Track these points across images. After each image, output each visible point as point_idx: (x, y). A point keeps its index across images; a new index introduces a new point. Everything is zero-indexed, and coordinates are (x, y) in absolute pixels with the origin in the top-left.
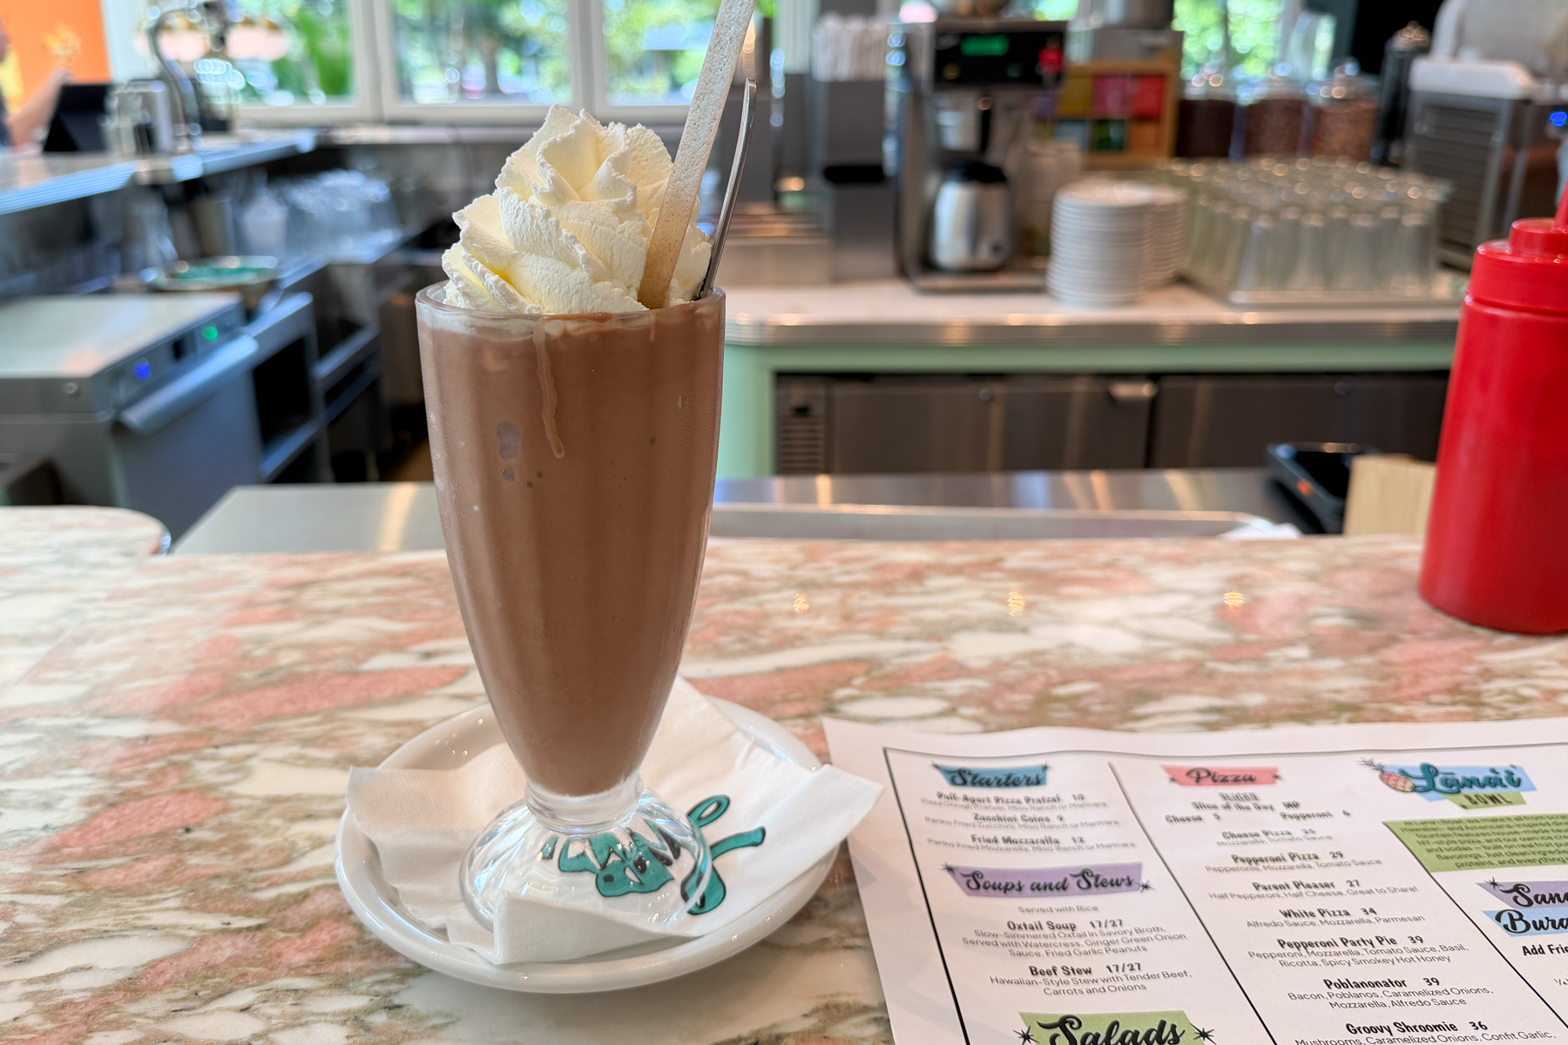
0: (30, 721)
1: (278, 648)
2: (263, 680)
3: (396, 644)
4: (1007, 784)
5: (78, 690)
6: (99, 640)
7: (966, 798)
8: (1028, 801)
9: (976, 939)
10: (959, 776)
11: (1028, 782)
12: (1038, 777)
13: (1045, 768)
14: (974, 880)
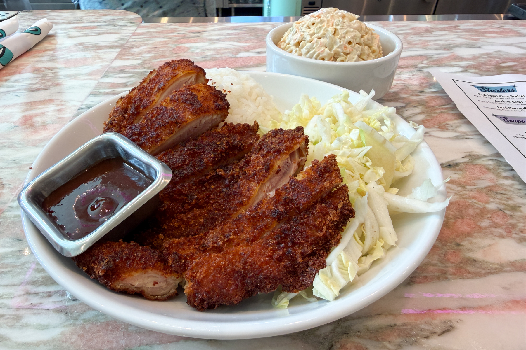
0: (127, 70)
1: (204, 50)
2: (204, 59)
3: (246, 50)
4: (501, 91)
5: (139, 62)
6: (138, 48)
7: (488, 95)
8: (512, 96)
9: (517, 136)
10: (482, 89)
11: (509, 91)
12: (512, 89)
13: (514, 86)
14: (505, 119)
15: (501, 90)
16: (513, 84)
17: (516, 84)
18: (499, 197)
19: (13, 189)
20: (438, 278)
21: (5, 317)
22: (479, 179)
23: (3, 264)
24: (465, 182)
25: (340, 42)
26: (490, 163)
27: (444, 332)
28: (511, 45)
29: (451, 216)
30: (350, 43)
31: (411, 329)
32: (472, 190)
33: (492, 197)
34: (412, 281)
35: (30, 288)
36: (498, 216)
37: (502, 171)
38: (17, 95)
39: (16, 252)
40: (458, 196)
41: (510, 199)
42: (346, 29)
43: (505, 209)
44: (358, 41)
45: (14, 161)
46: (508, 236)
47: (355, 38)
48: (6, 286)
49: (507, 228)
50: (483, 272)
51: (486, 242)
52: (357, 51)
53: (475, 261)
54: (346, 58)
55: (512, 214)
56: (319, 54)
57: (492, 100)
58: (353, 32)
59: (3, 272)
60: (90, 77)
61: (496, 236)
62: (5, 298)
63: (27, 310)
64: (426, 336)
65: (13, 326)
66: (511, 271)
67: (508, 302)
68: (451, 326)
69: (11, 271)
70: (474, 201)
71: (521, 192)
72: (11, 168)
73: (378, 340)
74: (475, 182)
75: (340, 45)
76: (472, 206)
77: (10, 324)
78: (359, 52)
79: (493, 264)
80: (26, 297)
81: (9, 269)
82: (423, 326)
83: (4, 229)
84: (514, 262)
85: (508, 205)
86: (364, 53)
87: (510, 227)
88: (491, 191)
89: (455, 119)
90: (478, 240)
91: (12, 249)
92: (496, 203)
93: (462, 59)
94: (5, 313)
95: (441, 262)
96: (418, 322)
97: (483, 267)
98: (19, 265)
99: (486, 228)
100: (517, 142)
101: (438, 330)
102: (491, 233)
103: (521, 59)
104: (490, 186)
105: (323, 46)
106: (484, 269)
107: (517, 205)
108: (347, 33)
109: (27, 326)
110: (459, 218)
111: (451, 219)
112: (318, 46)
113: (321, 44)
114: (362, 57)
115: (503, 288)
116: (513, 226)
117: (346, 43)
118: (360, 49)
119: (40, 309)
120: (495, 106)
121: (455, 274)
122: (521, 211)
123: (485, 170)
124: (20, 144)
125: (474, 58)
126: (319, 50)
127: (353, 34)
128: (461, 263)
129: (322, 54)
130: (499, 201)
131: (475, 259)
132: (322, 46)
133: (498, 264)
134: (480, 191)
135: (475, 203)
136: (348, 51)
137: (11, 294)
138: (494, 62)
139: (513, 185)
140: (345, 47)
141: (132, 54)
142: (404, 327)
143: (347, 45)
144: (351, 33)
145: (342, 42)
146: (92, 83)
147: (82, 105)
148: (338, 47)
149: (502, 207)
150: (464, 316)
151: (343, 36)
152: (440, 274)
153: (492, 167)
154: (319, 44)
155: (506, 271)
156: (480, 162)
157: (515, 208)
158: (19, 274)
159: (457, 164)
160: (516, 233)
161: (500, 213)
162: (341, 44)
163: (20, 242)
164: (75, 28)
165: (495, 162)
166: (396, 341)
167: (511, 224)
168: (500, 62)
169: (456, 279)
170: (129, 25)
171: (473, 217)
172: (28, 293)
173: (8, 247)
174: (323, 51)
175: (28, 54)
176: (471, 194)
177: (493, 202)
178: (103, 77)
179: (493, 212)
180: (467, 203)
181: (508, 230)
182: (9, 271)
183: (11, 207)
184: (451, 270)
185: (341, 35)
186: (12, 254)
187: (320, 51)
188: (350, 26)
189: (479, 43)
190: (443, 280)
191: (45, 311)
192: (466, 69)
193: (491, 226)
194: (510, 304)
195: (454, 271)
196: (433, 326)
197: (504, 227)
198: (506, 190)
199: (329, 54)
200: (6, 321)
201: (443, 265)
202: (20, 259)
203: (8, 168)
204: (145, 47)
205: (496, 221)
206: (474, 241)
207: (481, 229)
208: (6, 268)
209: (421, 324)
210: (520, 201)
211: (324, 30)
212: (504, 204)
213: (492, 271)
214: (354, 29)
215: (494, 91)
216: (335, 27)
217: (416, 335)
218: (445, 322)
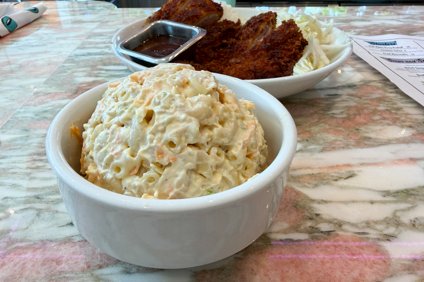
7: (377, 47)
8: (394, 48)
9: (399, 69)
10: (371, 43)
11: (392, 44)
12: (394, 43)
13: (395, 42)
14: (389, 60)
15: (386, 44)
16: (394, 40)
17: (396, 40)
18: (386, 103)
19: (20, 102)
20: (343, 148)
21: (17, 174)
22: (372, 93)
23: (14, 144)
24: (361, 95)
25: (152, 141)
26: (379, 84)
27: (348, 178)
28: (393, 20)
29: (351, 114)
30: (171, 144)
31: (325, 176)
32: (366, 99)
33: (381, 103)
34: (324, 150)
35: (36, 157)
36: (386, 113)
37: (388, 89)
38: (21, 49)
39: (24, 137)
40: (357, 103)
41: (394, 104)
42: (171, 114)
43: (391, 110)
44: (191, 140)
45: (21, 86)
46: (393, 125)
47: (186, 134)
48: (17, 156)
49: (393, 120)
50: (376, 144)
51: (378, 128)
52: (185, 161)
53: (370, 138)
54: (160, 175)
55: (396, 112)
56: (112, 158)
57: (380, 49)
58: (184, 120)
59: (14, 148)
60: (77, 39)
61: (385, 124)
62: (17, 163)
63: (34, 170)
64: (335, 179)
65: (24, 178)
66: (396, 144)
67: (395, 160)
68: (353, 174)
69: (21, 148)
70: (368, 105)
71: (403, 100)
72: (18, 90)
73: (300, 182)
74: (369, 95)
75: (150, 148)
76: (367, 108)
77: (21, 178)
78: (190, 165)
79: (383, 139)
80: (32, 162)
81: (20, 147)
82: (333, 174)
83: (14, 124)
84: (398, 139)
85: (393, 108)
86: (206, 165)
87: (395, 119)
88: (380, 100)
89: (353, 60)
90: (372, 127)
91: (21, 136)
92: (384, 106)
93: (356, 28)
94: (17, 171)
95: (345, 139)
96: (330, 172)
97: (376, 141)
98: (27, 144)
99: (377, 120)
100: (399, 72)
101: (344, 176)
102: (381, 123)
103: (400, 27)
104: (379, 97)
105: (121, 142)
106: (377, 143)
107: (400, 107)
108: (170, 122)
109: (34, 178)
110: (357, 115)
111: (351, 115)
112: (114, 141)
113: (118, 139)
114: (199, 172)
115: (391, 152)
116: (398, 119)
117: (164, 144)
118: (194, 159)
119: (44, 169)
120: (382, 53)
121: (355, 146)
122: (403, 111)
123: (375, 88)
124: (25, 76)
125: (365, 27)
126: (113, 150)
127: (181, 126)
128: (359, 139)
129: (117, 159)
130: (387, 105)
131: (370, 137)
132: (119, 143)
133: (387, 140)
134: (372, 100)
135: (369, 106)
136: (165, 161)
137: (21, 161)
138: (380, 29)
139: (396, 96)
140: (161, 153)
141: (109, 26)
142: (319, 175)
143: (165, 149)
144: (178, 124)
145: (155, 141)
146: (79, 42)
147: (71, 54)
148: (145, 151)
149: (389, 109)
150: (363, 169)
151: (161, 128)
152: (345, 145)
153: (380, 87)
154: (116, 137)
155: (393, 144)
156: (373, 84)
157: (399, 109)
158: (27, 149)
159: (355, 86)
160: (399, 123)
161: (388, 112)
162: (153, 145)
163: (27, 131)
164: (63, 11)
165: (382, 84)
166: (313, 182)
167: (395, 118)
168: (385, 29)
169: (356, 148)
170: (105, 9)
171: (368, 114)
172: (35, 160)
173: (18, 134)
174: (119, 154)
175: (28, 26)
176: (366, 102)
177: (382, 106)
178: (87, 38)
179: (382, 111)
180: (363, 107)
181: (394, 121)
182: (19, 148)
183: (19, 112)
184: (353, 143)
185: (157, 126)
186: (21, 138)
187: (113, 153)
188: (182, 108)
189: (369, 19)
190: (347, 149)
191: (48, 170)
192: (359, 34)
193: (381, 119)
194: (396, 161)
195: (355, 144)
196: (341, 174)
197: (390, 119)
198: (391, 99)
199: (128, 162)
200: (18, 176)
201: (346, 141)
202: (27, 141)
203: (16, 90)
204: (117, 22)
205: (385, 116)
206: (369, 127)
207: (373, 121)
208: (17, 146)
209: (332, 173)
210: (402, 105)
211: (130, 111)
212: (391, 107)
213: (383, 143)
214: (189, 114)
215: (380, 45)
216: (150, 108)
217: (328, 179)
218: (349, 172)
